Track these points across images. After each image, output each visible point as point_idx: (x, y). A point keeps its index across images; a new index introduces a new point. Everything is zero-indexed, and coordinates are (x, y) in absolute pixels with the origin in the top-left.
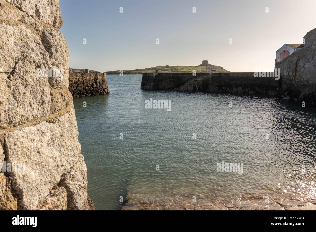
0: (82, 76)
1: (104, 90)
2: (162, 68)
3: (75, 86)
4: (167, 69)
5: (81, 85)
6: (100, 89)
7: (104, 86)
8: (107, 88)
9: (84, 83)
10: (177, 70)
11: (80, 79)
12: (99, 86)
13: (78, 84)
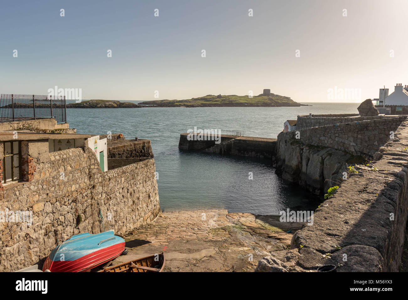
0: (134, 146)
1: (149, 154)
2: (213, 98)
3: (130, 153)
4: (219, 99)
5: (134, 152)
6: (146, 154)
7: (149, 151)
8: (151, 152)
9: (135, 151)
10: (231, 101)
11: (133, 148)
12: (146, 151)
13: (132, 152)
